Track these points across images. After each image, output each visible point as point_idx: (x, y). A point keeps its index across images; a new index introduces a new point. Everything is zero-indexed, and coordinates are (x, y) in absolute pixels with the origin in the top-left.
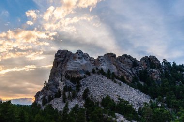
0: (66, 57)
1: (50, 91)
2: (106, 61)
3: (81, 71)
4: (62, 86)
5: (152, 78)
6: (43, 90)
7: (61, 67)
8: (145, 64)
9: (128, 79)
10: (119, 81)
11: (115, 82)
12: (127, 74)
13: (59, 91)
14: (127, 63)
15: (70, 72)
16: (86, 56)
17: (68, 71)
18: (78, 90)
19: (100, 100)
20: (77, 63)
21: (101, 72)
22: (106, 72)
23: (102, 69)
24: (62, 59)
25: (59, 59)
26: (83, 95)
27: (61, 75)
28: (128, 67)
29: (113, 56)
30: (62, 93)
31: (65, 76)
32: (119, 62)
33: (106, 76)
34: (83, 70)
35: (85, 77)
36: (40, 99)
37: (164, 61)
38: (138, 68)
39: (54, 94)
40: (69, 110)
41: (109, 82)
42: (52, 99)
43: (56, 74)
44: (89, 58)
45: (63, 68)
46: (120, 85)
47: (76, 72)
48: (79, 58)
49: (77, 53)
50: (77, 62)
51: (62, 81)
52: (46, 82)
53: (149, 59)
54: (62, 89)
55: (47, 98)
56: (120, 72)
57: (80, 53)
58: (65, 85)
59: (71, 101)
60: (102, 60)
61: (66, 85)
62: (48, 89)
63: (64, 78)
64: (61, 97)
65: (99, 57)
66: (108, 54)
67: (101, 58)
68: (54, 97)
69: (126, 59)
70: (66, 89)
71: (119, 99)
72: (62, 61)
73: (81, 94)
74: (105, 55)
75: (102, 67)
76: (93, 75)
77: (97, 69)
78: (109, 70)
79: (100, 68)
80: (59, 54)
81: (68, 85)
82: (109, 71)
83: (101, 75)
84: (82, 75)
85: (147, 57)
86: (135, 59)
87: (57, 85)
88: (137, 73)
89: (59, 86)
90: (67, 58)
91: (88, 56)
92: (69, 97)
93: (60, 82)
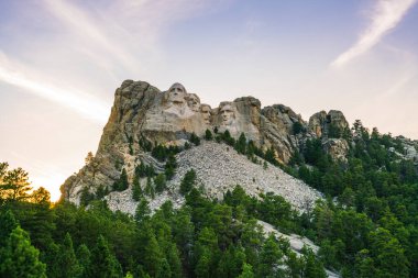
0: (143, 97)
1: (100, 175)
2: (237, 114)
3: (179, 133)
4: (132, 164)
5: (330, 157)
6: (83, 173)
7: (130, 121)
8: (319, 128)
9: (281, 157)
10: (263, 161)
11: (255, 161)
12: (281, 145)
13: (124, 176)
14: (281, 123)
15: (153, 133)
16: (192, 100)
17: (147, 131)
18: (170, 176)
19: (220, 197)
20: (171, 115)
21: (225, 138)
22: (237, 138)
23: (227, 133)
24: (135, 101)
25: (127, 101)
26: (182, 186)
27: (131, 140)
28: (284, 131)
29: (254, 105)
30: (131, 181)
31: (140, 143)
32: (266, 120)
33: (236, 149)
34: (184, 131)
35: (187, 147)
36: (75, 192)
37: (357, 124)
38: (304, 136)
39: (111, 183)
40: (150, 212)
41: (242, 159)
42: (107, 193)
43: (117, 137)
44: (198, 105)
45: (136, 124)
46: (266, 167)
47: (168, 135)
48: (176, 102)
49: (172, 90)
50: (169, 111)
51: (131, 153)
52: (90, 154)
53: (329, 117)
54: (131, 171)
55: (92, 190)
56: (267, 141)
57: (179, 90)
58: (139, 162)
59: (153, 198)
60: (228, 111)
61: (142, 164)
62: (95, 171)
63: (136, 146)
64: (129, 189)
65: (223, 104)
66: (243, 99)
67: (228, 107)
68: (110, 189)
69: (280, 115)
70: (142, 171)
71: (261, 196)
72: (134, 107)
73: (176, 182)
74: (236, 101)
75: (228, 127)
76: (205, 145)
77: (216, 130)
78: (243, 135)
79: (222, 130)
80: (126, 90)
81: (146, 163)
82: (242, 137)
83: (224, 145)
84: (181, 143)
85: (324, 112)
86: (299, 118)
87: (119, 162)
88: (301, 147)
89: (123, 164)
90: (147, 100)
91: (198, 100)
92: (147, 190)
93: (126, 155)
